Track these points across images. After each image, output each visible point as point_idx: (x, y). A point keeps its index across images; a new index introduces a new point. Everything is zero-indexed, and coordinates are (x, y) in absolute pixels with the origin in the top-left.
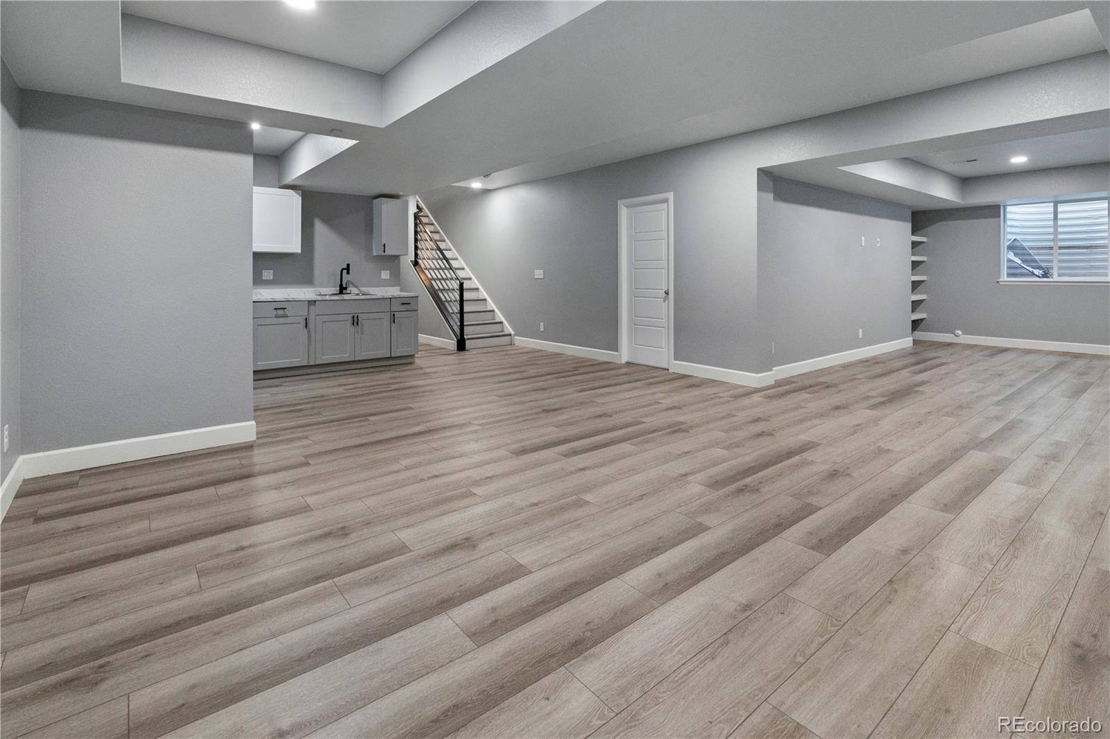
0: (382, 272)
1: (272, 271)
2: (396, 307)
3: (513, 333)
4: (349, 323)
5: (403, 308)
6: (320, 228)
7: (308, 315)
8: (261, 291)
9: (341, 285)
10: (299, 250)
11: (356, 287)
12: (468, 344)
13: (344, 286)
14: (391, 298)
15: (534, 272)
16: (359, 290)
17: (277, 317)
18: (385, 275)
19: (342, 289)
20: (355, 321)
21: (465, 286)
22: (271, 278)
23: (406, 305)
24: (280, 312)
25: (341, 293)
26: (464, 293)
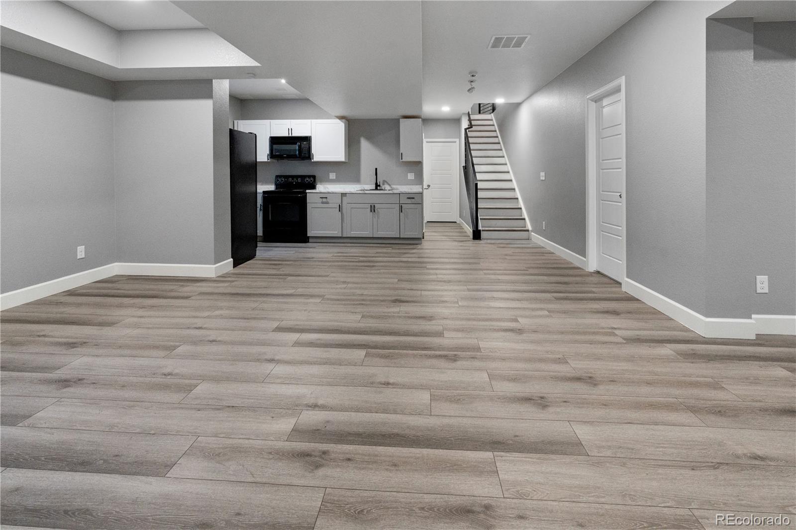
0: (409, 174)
1: (335, 174)
2: (404, 200)
3: (530, 228)
4: (369, 210)
5: (409, 201)
6: (365, 145)
7: (342, 203)
8: (328, 186)
9: (376, 184)
10: (343, 159)
11: (390, 185)
12: (483, 234)
13: (378, 184)
14: (399, 194)
15: (540, 174)
16: (391, 187)
17: (323, 203)
18: (411, 176)
19: (377, 186)
20: (373, 209)
21: (479, 187)
22: (335, 178)
23: (412, 199)
24: (324, 200)
25: (376, 189)
26: (479, 193)
